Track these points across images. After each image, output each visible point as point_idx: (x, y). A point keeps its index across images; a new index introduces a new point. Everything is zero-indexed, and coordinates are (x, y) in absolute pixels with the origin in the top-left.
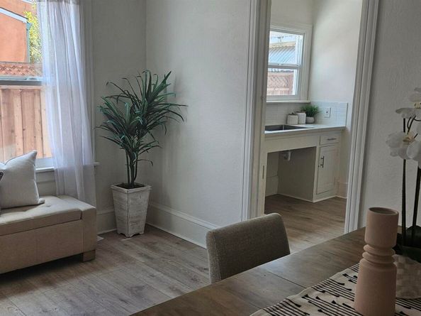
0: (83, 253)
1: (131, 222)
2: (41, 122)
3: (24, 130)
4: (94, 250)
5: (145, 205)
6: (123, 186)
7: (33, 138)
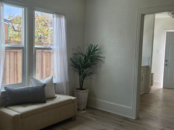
0: (72, 117)
1: (83, 104)
2: (17, 65)
3: (10, 68)
4: (76, 116)
5: (87, 97)
6: (78, 89)
7: (13, 72)
